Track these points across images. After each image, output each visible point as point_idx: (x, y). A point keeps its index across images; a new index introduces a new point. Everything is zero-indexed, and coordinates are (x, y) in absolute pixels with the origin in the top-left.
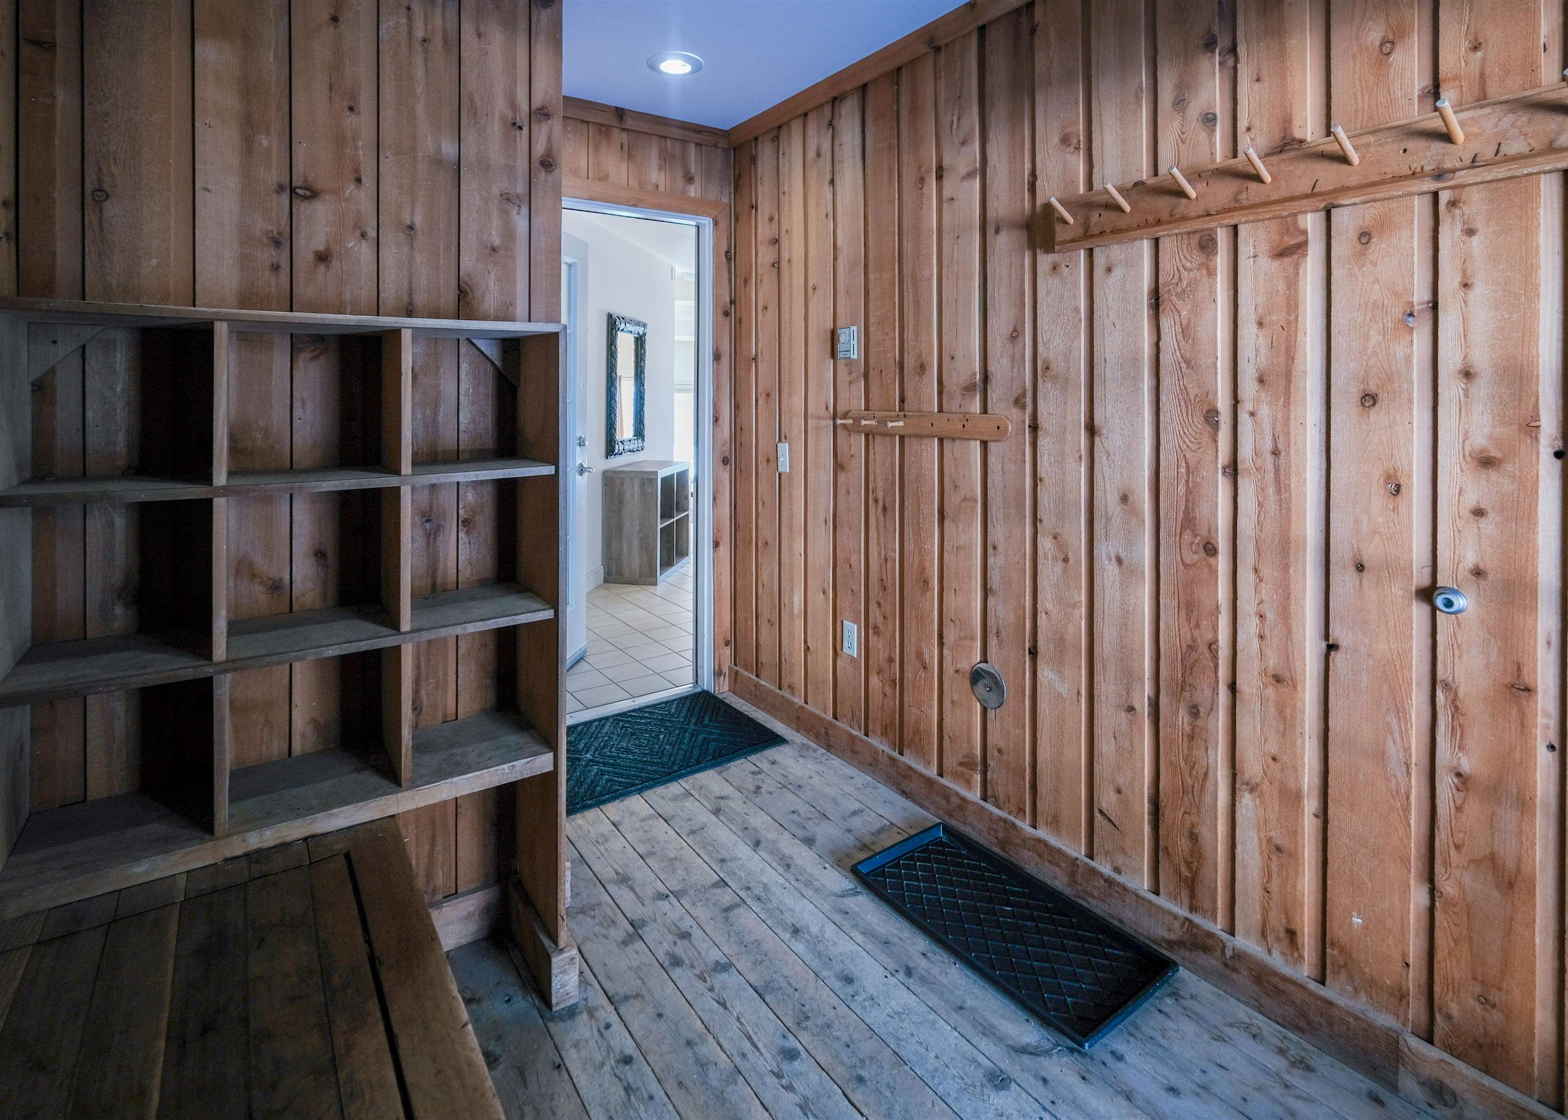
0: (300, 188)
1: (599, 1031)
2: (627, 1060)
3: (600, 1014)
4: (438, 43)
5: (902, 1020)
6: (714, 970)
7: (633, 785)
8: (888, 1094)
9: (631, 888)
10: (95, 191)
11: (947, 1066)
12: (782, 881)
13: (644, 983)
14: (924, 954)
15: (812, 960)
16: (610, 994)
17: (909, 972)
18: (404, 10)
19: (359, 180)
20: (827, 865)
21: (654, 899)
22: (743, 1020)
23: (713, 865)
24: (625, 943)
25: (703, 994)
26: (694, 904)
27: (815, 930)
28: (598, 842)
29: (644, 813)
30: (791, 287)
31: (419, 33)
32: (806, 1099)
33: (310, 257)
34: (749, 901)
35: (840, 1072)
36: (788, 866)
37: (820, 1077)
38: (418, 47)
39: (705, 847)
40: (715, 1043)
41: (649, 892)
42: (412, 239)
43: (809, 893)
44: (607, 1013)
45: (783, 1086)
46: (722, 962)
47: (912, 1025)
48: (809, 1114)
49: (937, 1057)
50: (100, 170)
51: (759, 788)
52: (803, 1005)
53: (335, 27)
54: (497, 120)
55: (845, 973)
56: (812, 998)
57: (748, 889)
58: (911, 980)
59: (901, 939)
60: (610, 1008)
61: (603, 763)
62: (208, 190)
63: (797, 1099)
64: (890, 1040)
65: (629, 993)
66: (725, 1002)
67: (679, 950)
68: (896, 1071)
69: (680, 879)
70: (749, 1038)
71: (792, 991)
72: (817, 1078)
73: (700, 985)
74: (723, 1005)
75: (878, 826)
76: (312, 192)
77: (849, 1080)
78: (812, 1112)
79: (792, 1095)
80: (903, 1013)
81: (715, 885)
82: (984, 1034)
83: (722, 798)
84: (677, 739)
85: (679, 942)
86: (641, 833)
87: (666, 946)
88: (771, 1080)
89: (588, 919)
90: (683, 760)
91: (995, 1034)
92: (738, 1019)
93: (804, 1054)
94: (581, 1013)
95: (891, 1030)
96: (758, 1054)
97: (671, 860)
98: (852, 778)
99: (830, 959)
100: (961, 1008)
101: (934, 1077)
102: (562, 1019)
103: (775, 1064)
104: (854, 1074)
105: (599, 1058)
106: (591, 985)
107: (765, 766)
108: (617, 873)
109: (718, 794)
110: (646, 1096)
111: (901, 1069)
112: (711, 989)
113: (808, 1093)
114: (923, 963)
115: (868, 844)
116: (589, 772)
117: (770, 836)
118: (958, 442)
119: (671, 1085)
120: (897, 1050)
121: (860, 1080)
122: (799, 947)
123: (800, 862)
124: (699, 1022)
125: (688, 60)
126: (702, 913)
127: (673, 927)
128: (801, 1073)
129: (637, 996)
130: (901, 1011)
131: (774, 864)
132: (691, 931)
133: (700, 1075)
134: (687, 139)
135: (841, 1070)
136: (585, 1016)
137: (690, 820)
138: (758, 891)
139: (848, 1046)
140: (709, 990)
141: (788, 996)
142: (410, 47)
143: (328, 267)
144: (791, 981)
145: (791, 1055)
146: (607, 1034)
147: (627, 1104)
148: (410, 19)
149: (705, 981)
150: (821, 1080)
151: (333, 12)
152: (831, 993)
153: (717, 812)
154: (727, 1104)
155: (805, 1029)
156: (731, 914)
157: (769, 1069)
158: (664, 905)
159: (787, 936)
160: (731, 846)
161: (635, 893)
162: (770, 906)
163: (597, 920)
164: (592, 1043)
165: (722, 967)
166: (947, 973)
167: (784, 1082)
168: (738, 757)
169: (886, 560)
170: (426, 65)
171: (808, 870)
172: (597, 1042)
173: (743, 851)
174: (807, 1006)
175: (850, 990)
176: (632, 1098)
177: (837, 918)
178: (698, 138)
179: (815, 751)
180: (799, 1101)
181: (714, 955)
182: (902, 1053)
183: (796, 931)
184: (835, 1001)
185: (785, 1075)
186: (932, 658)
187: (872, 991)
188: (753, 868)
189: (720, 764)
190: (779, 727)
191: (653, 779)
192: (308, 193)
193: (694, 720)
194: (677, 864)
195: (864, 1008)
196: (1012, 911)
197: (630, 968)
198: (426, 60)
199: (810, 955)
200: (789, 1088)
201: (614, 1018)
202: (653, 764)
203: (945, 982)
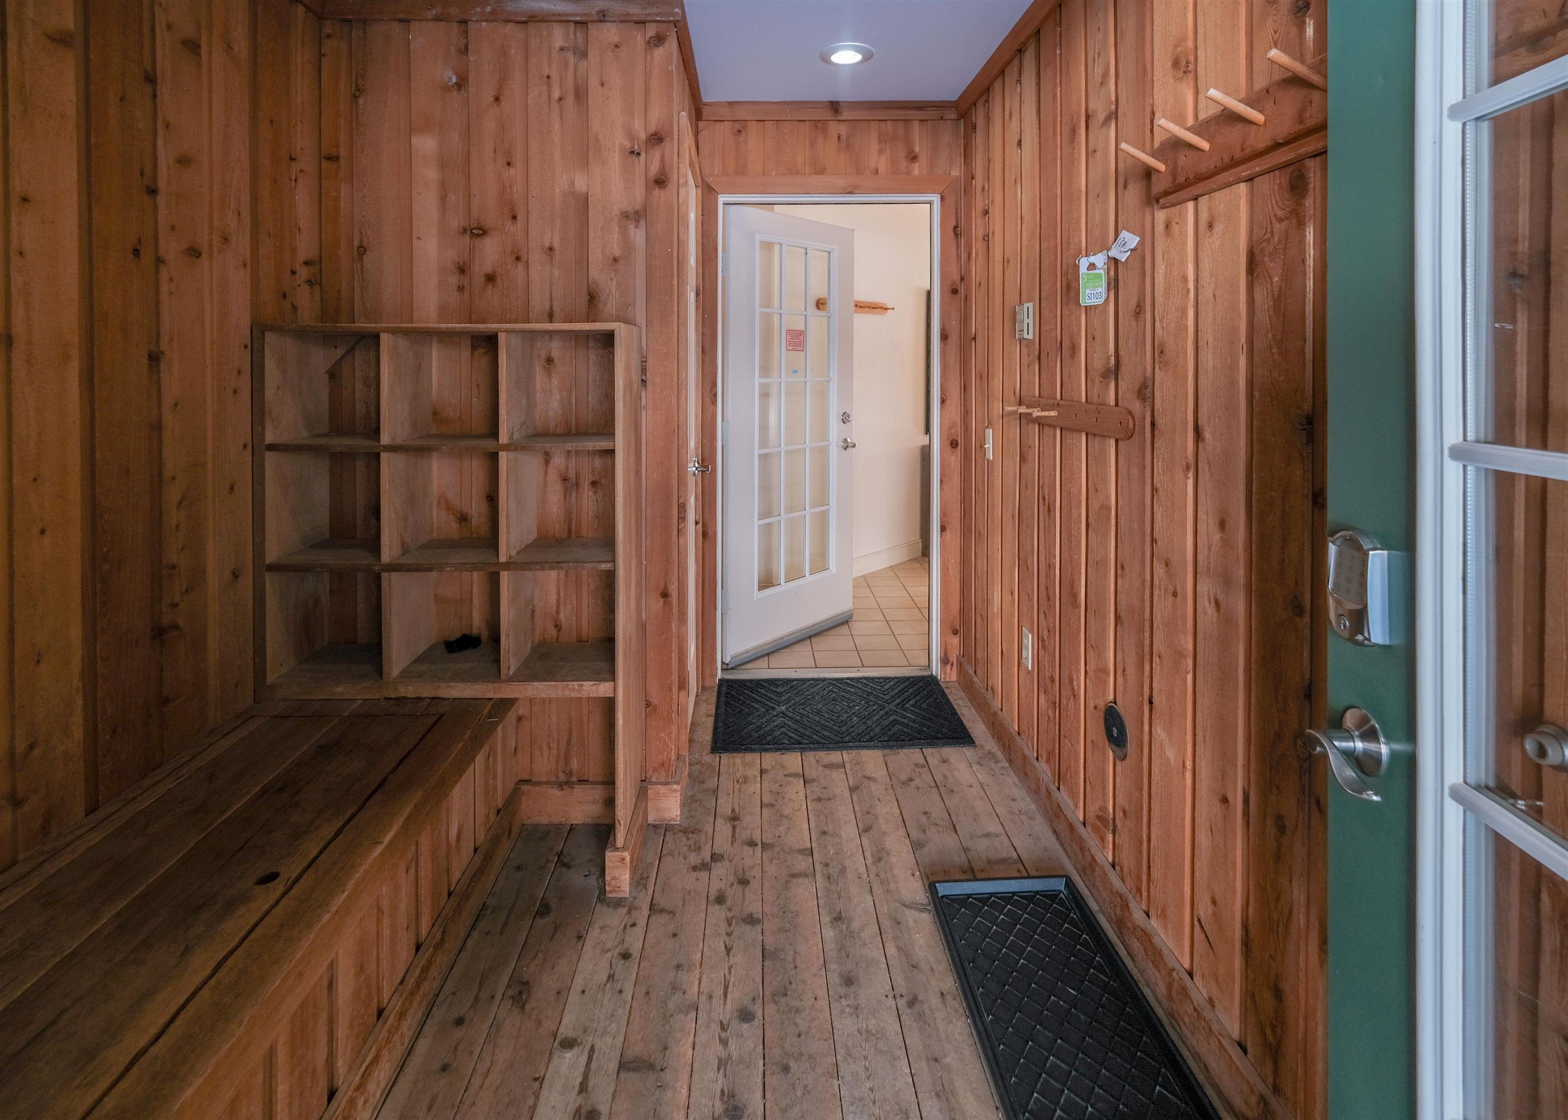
0: (475, 229)
1: (625, 925)
2: (626, 956)
3: (635, 914)
4: (570, 98)
5: (867, 1040)
6: (744, 920)
7: (800, 743)
8: (799, 1093)
9: (734, 827)
10: (359, 247)
11: (874, 1103)
12: (863, 869)
13: (684, 905)
14: (942, 994)
15: (831, 950)
16: (654, 903)
17: (912, 1002)
18: (546, 79)
19: (514, 217)
20: (918, 873)
21: (744, 843)
22: (733, 970)
23: (813, 833)
24: (695, 869)
25: (720, 935)
26: (771, 860)
27: (855, 925)
28: (738, 781)
29: (792, 770)
30: (994, 261)
31: (556, 94)
32: (729, 1057)
33: (483, 279)
34: (819, 876)
35: (776, 1053)
36: (880, 860)
37: (755, 1047)
38: (555, 105)
39: (818, 816)
40: (697, 976)
41: (744, 835)
42: (552, 258)
43: (878, 890)
44: (642, 916)
45: (720, 1038)
46: (755, 916)
47: (873, 1050)
48: (722, 1071)
49: (871, 1090)
50: (361, 234)
51: (911, 780)
52: (791, 983)
53: (498, 105)
54: (617, 152)
55: (851, 974)
56: (803, 982)
57: (827, 865)
58: (909, 1011)
59: (932, 969)
60: (646, 912)
61: (791, 718)
62: (419, 238)
63: (723, 1054)
64: (841, 1051)
65: (667, 908)
66: (731, 949)
67: (729, 892)
68: (824, 1079)
69: (777, 835)
70: (726, 987)
71: (792, 966)
72: (752, 1046)
73: (723, 927)
74: (728, 950)
75: (1004, 855)
76: (483, 230)
77: (776, 1063)
78: (725, 1069)
79: (721, 1048)
80: (873, 1035)
81: (802, 851)
82: (938, 1095)
83: (869, 778)
84: (868, 715)
85: (736, 885)
86: (777, 785)
87: (722, 885)
88: (715, 1028)
89: (684, 839)
90: (859, 734)
91: (948, 1101)
92: (730, 968)
93: (757, 1022)
94: (624, 906)
95: (850, 1043)
96: (722, 1002)
97: (782, 816)
98: (1013, 800)
99: (848, 956)
100: (936, 1060)
101: (852, 1104)
102: (608, 905)
103: (728, 1017)
104: (785, 1061)
105: (609, 945)
106: (646, 889)
107: (933, 761)
108: (733, 811)
109: (868, 774)
110: (619, 987)
111: (830, 1080)
112: (729, 934)
113: (735, 1055)
114: (935, 1001)
115: (976, 869)
116: (774, 721)
117: (884, 827)
118: (1097, 438)
119: (641, 991)
120: (840, 1063)
121: (786, 1069)
122: (829, 933)
123: (894, 860)
124: (699, 955)
125: (857, 49)
126: (772, 869)
127: (740, 872)
128: (742, 1036)
129: (671, 912)
130: (874, 1032)
131: (868, 854)
132: (752, 880)
133: (666, 993)
134: (908, 118)
135: (777, 1052)
136: (625, 910)
137: (825, 788)
138: (834, 870)
139: (799, 1036)
140: (727, 934)
141: (785, 970)
142: (550, 107)
143: (493, 285)
144: (798, 959)
145: (746, 1016)
146: (629, 930)
147: (602, 988)
148: (549, 86)
149: (730, 925)
150: (754, 1050)
151: (496, 93)
152: (825, 986)
153: (853, 790)
154: (667, 1027)
155: (776, 1003)
156: (795, 881)
157: (721, 1018)
158: (748, 850)
159: (826, 919)
160: (842, 823)
161: (734, 832)
162: (833, 888)
163: (689, 843)
164: (614, 932)
165: (751, 920)
166: (951, 1022)
167: (723, 1035)
168: (913, 745)
169: (1050, 566)
170: (561, 119)
171: (896, 871)
172: (618, 933)
173: (849, 831)
174: (793, 986)
175: (842, 991)
176: (608, 985)
177: (886, 924)
178: (921, 115)
179: (997, 762)
180: (723, 1056)
181: (755, 908)
182: (841, 1068)
183: (838, 919)
184: (822, 993)
185: (729, 1030)
186: (1079, 685)
187: (862, 1001)
188: (845, 850)
189: (891, 747)
190: (977, 728)
191: (819, 743)
192: (481, 232)
193: (898, 701)
194: (785, 821)
195: (842, 1012)
196: (1075, 996)
197: (683, 889)
198: (561, 115)
199: (834, 945)
200: (724, 1042)
201: (642, 922)
202: (830, 730)
203: (941, 1028)
